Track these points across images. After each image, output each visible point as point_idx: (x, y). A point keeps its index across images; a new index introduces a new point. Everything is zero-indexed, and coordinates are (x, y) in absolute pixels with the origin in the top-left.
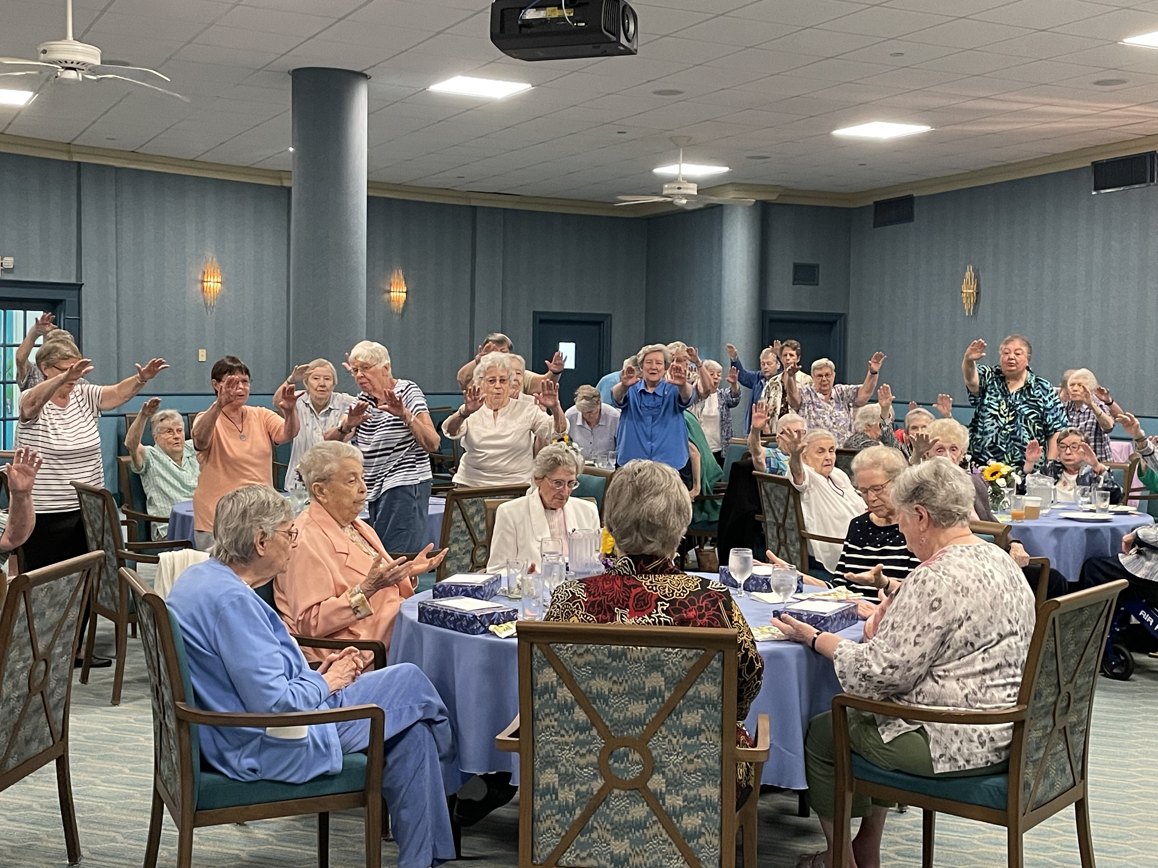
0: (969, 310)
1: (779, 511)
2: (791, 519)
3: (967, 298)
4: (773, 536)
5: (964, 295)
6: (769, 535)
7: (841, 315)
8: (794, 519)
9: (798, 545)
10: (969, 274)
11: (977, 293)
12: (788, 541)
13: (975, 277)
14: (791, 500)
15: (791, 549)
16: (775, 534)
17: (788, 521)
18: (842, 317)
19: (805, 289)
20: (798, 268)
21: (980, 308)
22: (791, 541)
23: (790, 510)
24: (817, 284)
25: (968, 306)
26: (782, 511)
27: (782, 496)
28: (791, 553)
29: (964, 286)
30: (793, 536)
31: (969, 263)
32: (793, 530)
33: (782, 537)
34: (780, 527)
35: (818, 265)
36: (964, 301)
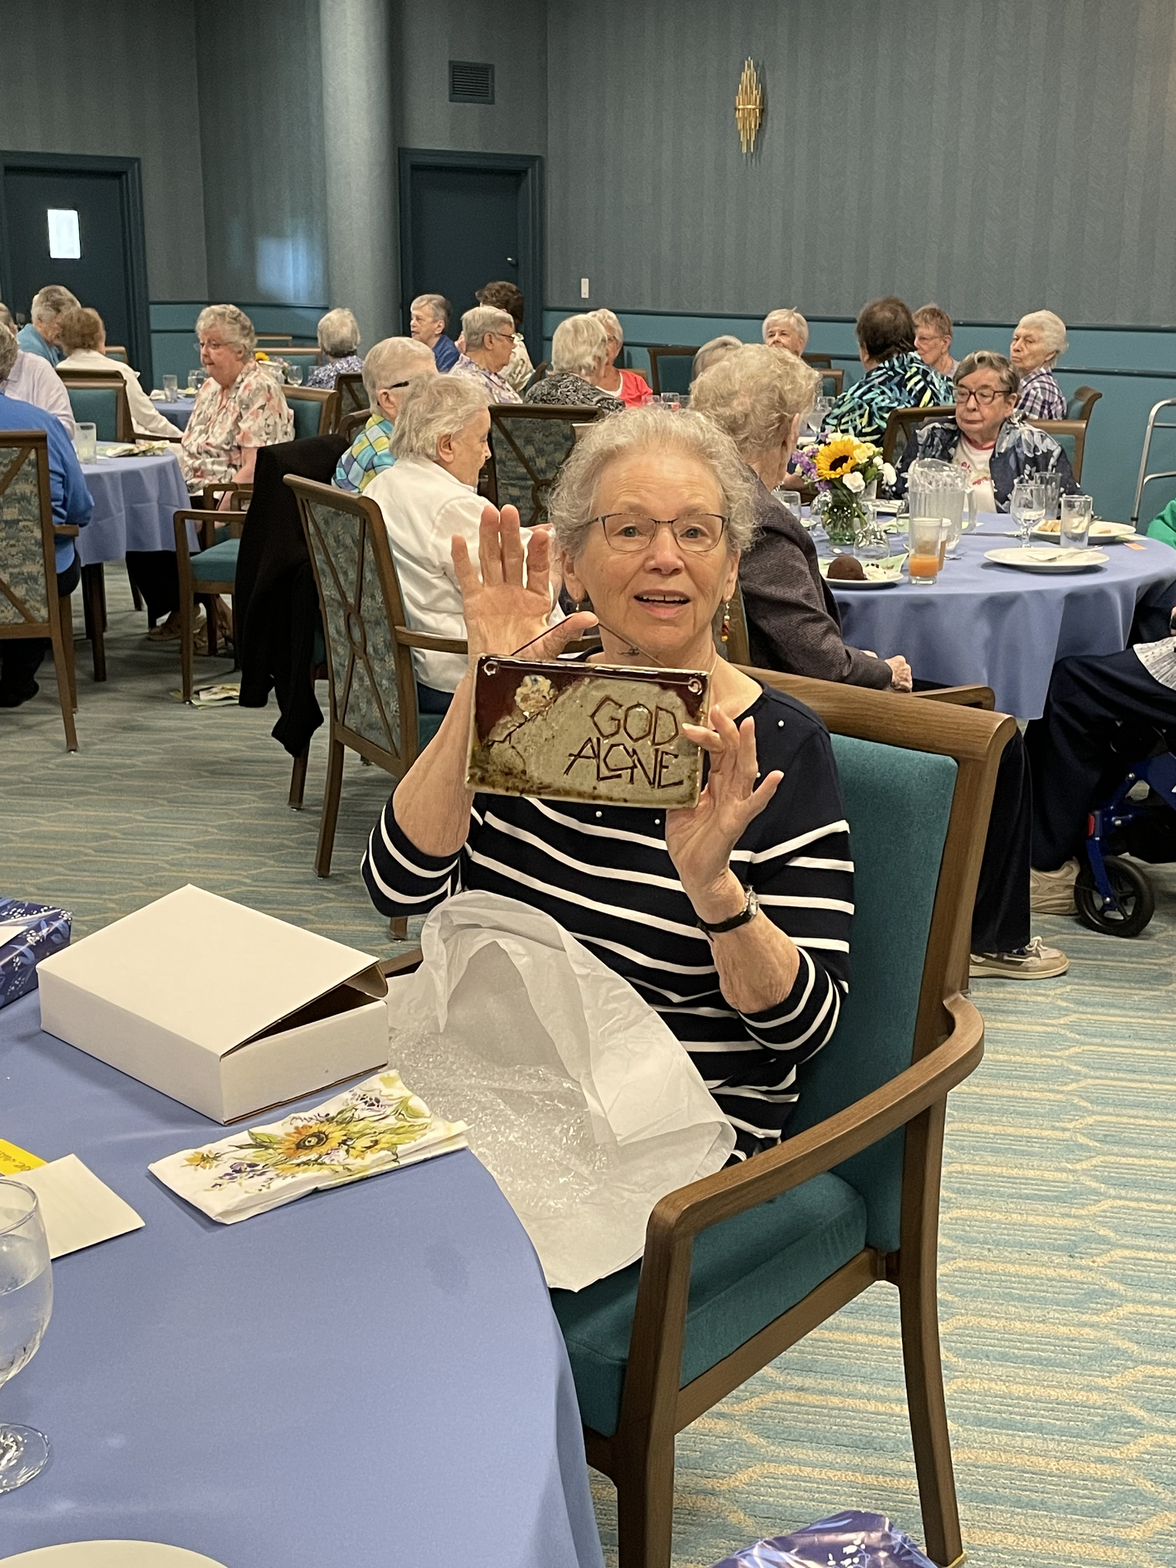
0: (748, 142)
1: (345, 573)
2: (373, 597)
3: (745, 119)
4: (338, 632)
5: (738, 114)
6: (332, 631)
7: (533, 158)
8: (379, 597)
9: (391, 663)
10: (748, 75)
11: (762, 111)
12: (370, 650)
13: (759, 81)
14: (369, 554)
15: (377, 668)
16: (343, 628)
17: (366, 601)
18: (537, 161)
19: (472, 110)
20: (457, 70)
21: (767, 136)
22: (375, 650)
23: (368, 576)
24: (492, 102)
25: (746, 137)
26: (353, 575)
27: (349, 541)
28: (377, 679)
29: (739, 98)
30: (378, 638)
31: (750, 54)
32: (377, 623)
33: (357, 634)
34: (353, 613)
35: (492, 66)
36: (740, 126)
